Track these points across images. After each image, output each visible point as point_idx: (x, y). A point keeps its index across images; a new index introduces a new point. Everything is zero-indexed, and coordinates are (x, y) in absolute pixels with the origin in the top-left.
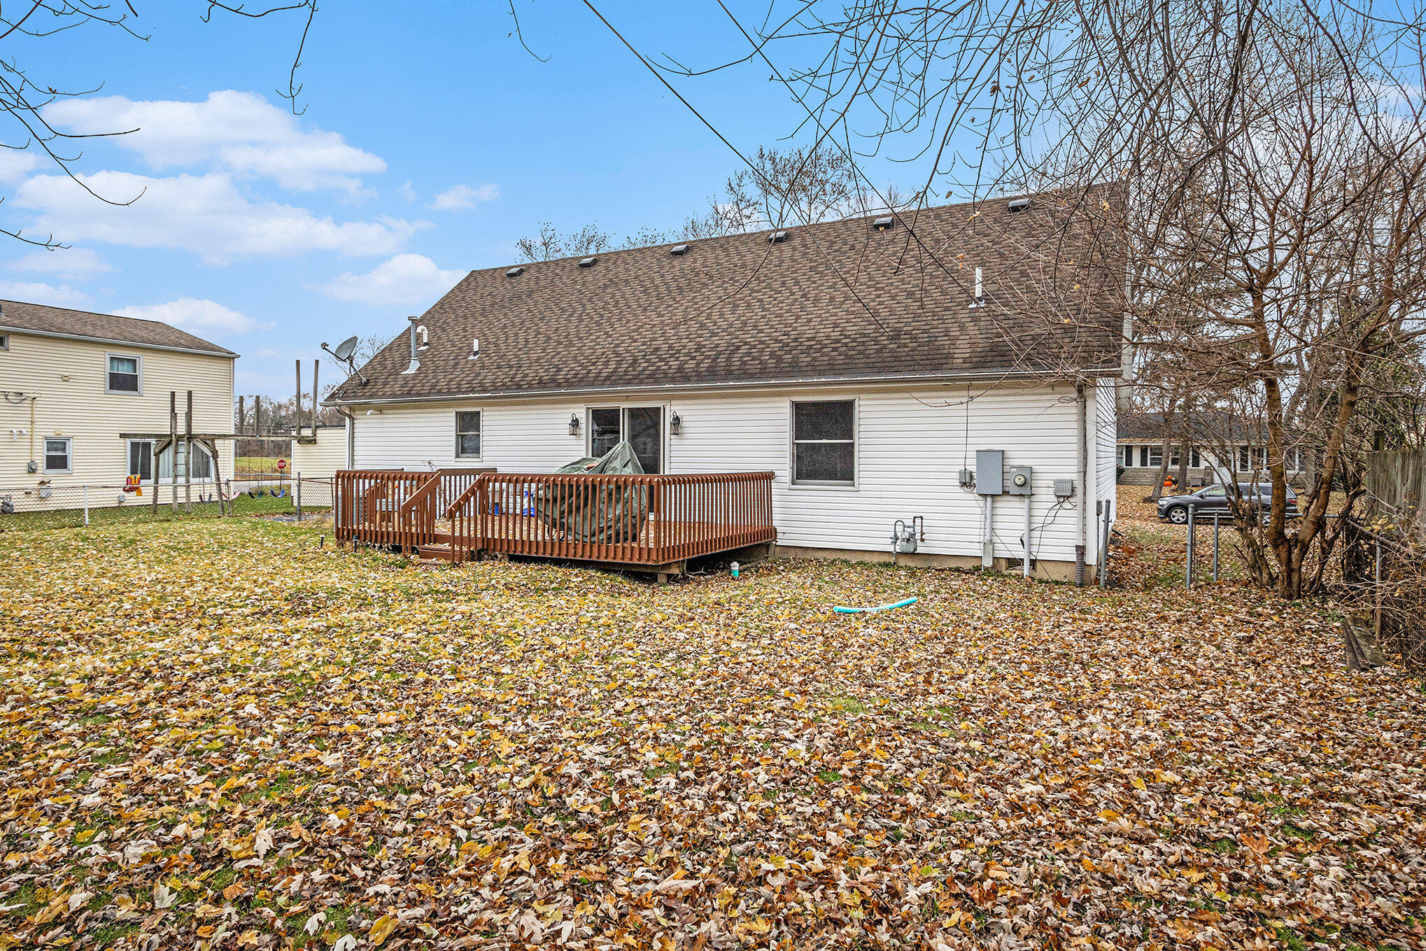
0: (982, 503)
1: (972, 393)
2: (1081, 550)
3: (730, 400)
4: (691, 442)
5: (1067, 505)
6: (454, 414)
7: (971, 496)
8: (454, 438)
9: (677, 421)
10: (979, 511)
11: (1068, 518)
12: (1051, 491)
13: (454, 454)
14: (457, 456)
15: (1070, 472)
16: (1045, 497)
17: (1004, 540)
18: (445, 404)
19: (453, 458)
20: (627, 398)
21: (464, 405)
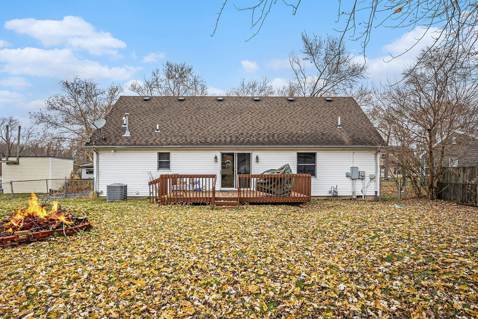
0: (352, 181)
1: (354, 151)
2: (376, 192)
4: (262, 164)
5: (372, 181)
6: (157, 153)
7: (349, 179)
8: (157, 163)
9: (257, 158)
10: (351, 183)
11: (373, 184)
12: (369, 177)
13: (157, 168)
14: (158, 170)
15: (373, 173)
16: (367, 179)
17: (357, 191)
18: (153, 149)
19: (156, 170)
20: (237, 150)
21: (161, 150)
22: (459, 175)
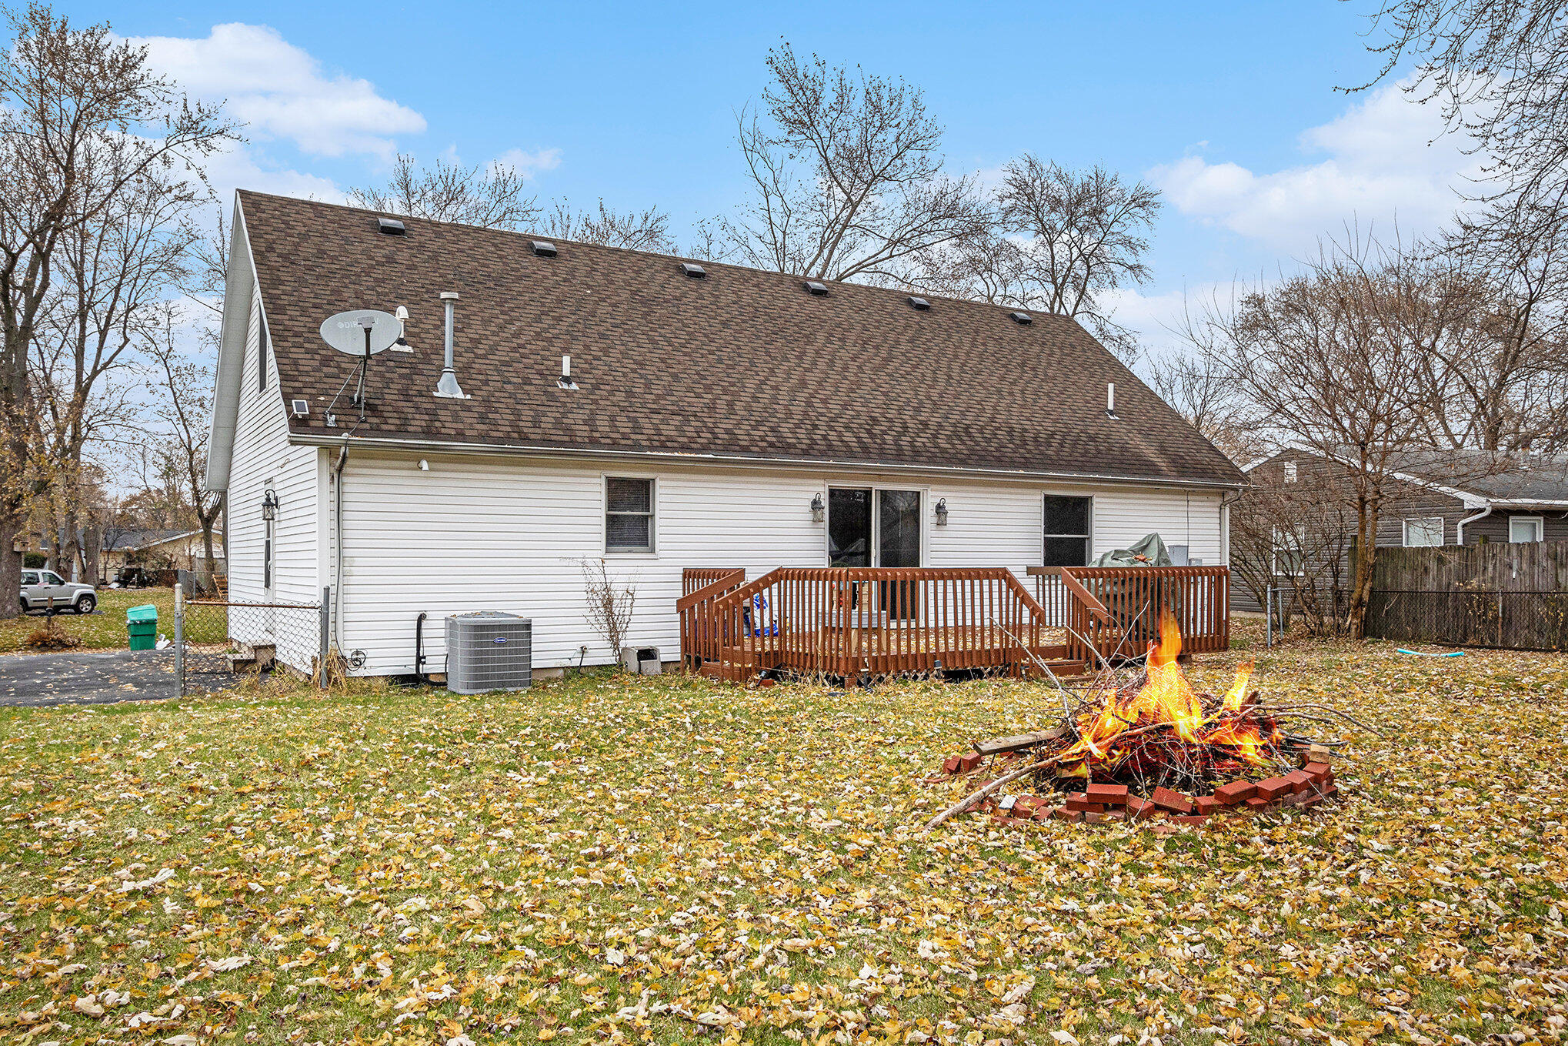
3: (990, 489)
4: (954, 534)
6: (603, 481)
8: (602, 521)
9: (940, 509)
14: (607, 551)
20: (880, 478)
21: (620, 468)
22: (1426, 570)
